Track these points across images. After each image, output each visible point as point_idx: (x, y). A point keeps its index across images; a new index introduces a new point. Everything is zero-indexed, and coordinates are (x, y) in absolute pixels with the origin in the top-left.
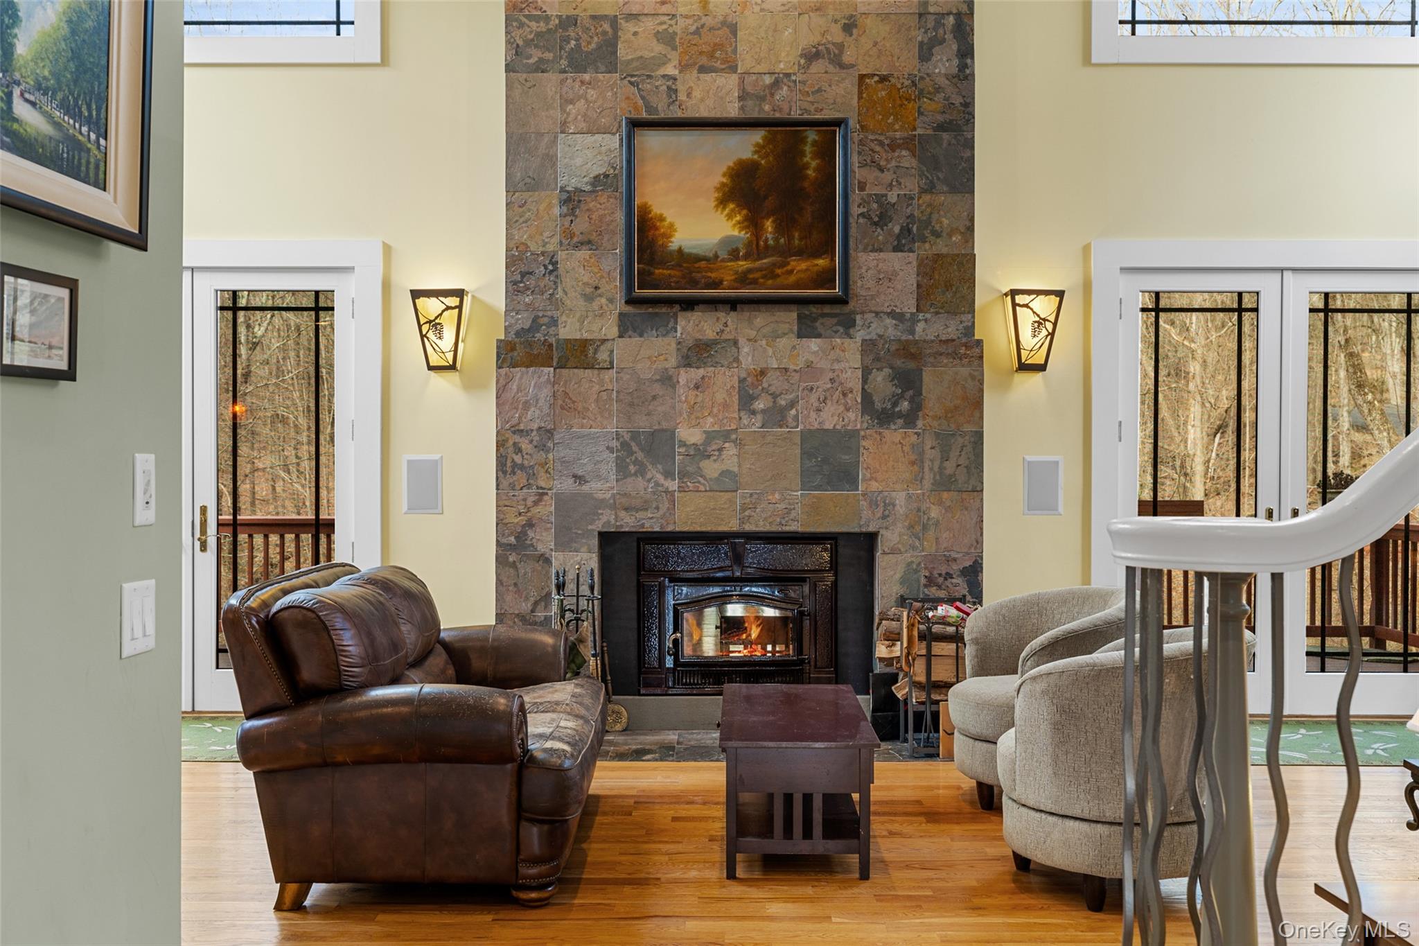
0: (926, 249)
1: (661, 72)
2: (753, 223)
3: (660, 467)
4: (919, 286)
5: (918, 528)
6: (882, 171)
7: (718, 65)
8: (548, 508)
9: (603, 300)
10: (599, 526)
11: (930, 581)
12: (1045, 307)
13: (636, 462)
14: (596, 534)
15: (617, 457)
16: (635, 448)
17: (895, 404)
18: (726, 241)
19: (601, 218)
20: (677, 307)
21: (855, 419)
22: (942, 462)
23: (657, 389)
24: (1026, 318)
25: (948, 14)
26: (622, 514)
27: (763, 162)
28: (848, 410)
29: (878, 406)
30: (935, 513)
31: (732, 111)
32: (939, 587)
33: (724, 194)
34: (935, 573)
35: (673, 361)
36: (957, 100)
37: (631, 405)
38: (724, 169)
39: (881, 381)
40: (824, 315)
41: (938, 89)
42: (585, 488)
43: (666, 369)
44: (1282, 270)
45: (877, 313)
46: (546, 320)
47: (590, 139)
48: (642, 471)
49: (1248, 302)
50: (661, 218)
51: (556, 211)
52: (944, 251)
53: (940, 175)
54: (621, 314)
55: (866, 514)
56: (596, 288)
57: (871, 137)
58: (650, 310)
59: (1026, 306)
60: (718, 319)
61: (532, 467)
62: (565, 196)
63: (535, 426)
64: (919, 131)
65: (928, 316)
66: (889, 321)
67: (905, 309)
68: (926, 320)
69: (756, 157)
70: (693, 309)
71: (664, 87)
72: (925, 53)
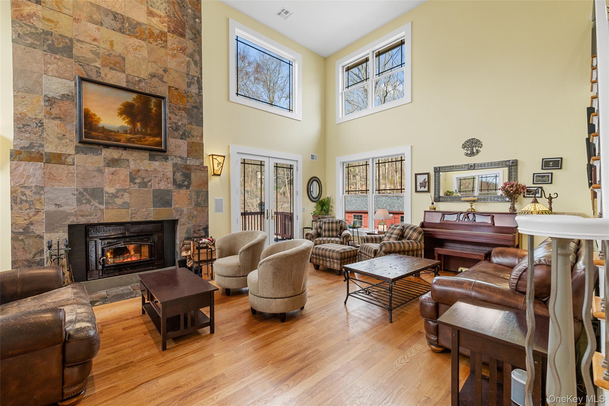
0: (189, 140)
1: (94, 64)
3: (97, 201)
4: (188, 150)
5: (191, 218)
6: (176, 116)
7: (118, 68)
8: (42, 217)
9: (68, 140)
10: (69, 222)
11: (194, 232)
12: (220, 159)
13: (86, 199)
14: (67, 225)
15: (77, 197)
16: (85, 194)
17: (183, 182)
18: (122, 127)
19: (66, 110)
20: (102, 147)
21: (170, 186)
22: (197, 199)
23: (95, 173)
24: (216, 162)
25: (196, 76)
26: (80, 218)
27: (136, 104)
28: (168, 184)
29: (178, 183)
30: (195, 213)
31: (124, 85)
32: (197, 233)
33: (121, 111)
34: (196, 230)
35: (102, 164)
36: (198, 101)
37: (84, 178)
38: (121, 103)
39: (179, 175)
40: (158, 155)
41: (193, 96)
42: (61, 209)
43: (99, 167)
44: (269, 157)
45: (175, 156)
46: (38, 145)
47: (59, 80)
48: (89, 202)
49: (263, 163)
50: (95, 115)
51: (42, 103)
52: (195, 141)
53: (194, 120)
54: (76, 146)
55: (175, 214)
56: (64, 135)
57: (172, 105)
58: (90, 146)
59: (216, 159)
60: (119, 152)
61: (32, 201)
62: (47, 99)
63: (34, 185)
64: (187, 107)
65: (191, 159)
66: (179, 159)
67: (184, 156)
68: (190, 160)
69: (133, 102)
70: (108, 148)
71: (95, 70)
72: (189, 85)
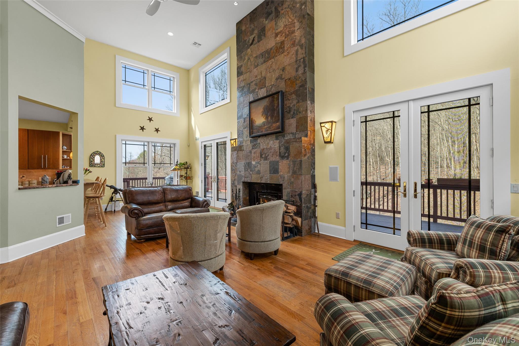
0: (298, 116)
1: (255, 91)
2: (267, 118)
3: (250, 169)
4: (296, 125)
5: (289, 183)
6: (289, 100)
7: (263, 86)
8: (237, 177)
10: (242, 181)
11: (292, 196)
12: (328, 126)
13: (247, 168)
15: (244, 168)
16: (247, 166)
17: (285, 154)
20: (258, 137)
21: (278, 158)
22: (294, 168)
24: (324, 129)
25: (302, 59)
26: (245, 178)
28: (277, 156)
29: (282, 155)
30: (292, 180)
31: (265, 95)
32: (293, 198)
33: (263, 113)
34: (293, 194)
36: (303, 79)
37: (246, 157)
38: (263, 108)
39: (282, 149)
40: (280, 135)
41: (300, 78)
42: (241, 173)
43: (250, 150)
44: (408, 101)
45: (289, 133)
46: (242, 142)
47: (246, 108)
48: (247, 170)
49: (396, 114)
50: (254, 120)
51: (243, 122)
52: (302, 116)
53: (300, 98)
54: (250, 140)
55: (280, 180)
56: (248, 135)
57: (287, 93)
58: (254, 138)
59: (324, 126)
61: (235, 169)
63: (235, 162)
64: (296, 89)
65: (298, 132)
66: (291, 135)
67: (294, 132)
68: (298, 134)
69: (267, 104)
71: (256, 94)
72: (297, 70)
